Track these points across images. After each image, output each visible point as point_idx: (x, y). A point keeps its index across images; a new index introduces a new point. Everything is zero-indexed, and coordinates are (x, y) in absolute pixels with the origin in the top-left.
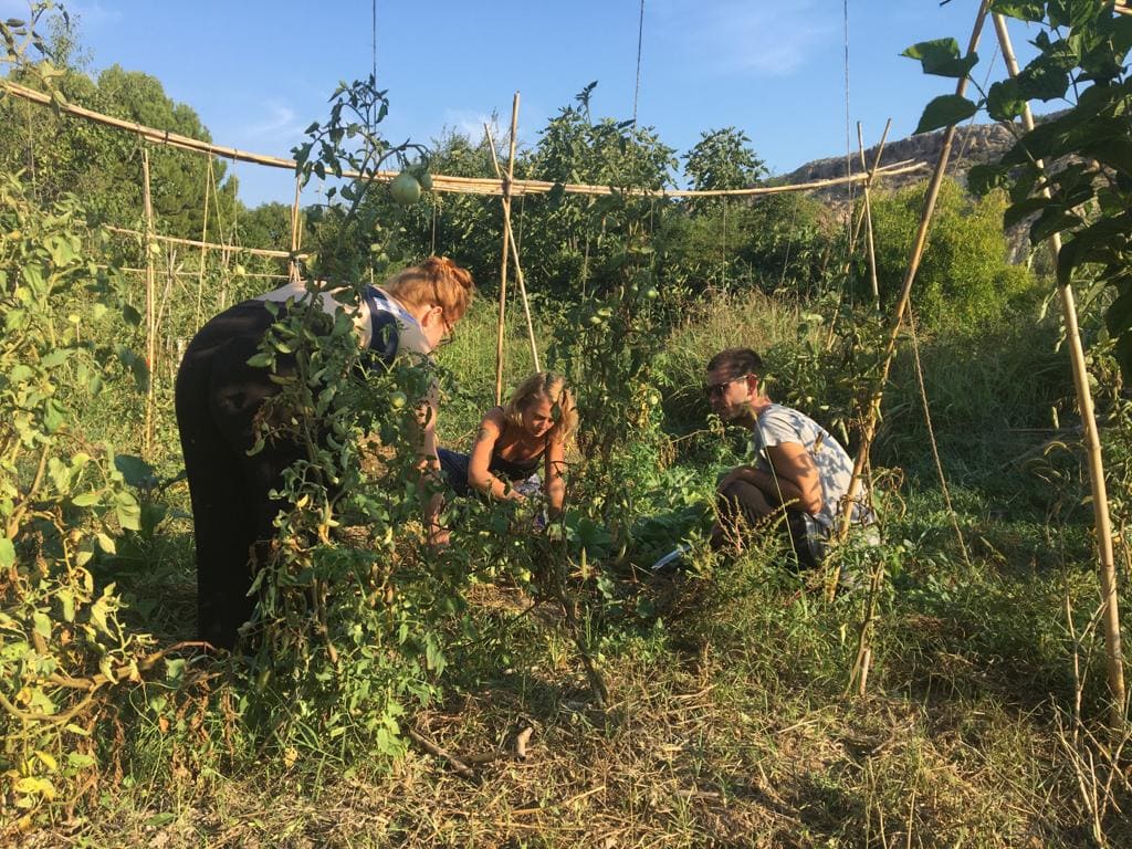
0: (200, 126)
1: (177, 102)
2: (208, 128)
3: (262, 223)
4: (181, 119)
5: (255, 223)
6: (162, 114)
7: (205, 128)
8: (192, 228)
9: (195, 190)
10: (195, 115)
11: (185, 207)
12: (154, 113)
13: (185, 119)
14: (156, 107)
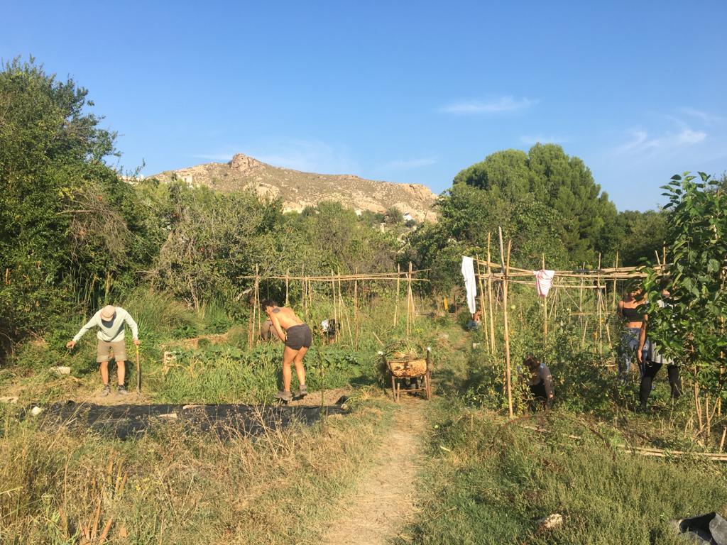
0: (584, 167)
1: (571, 157)
2: (589, 167)
3: (619, 225)
4: (573, 166)
5: (615, 224)
6: (563, 165)
7: (587, 168)
8: (580, 226)
9: (582, 205)
10: (581, 162)
11: (576, 215)
12: (558, 165)
13: (576, 165)
14: (559, 162)
